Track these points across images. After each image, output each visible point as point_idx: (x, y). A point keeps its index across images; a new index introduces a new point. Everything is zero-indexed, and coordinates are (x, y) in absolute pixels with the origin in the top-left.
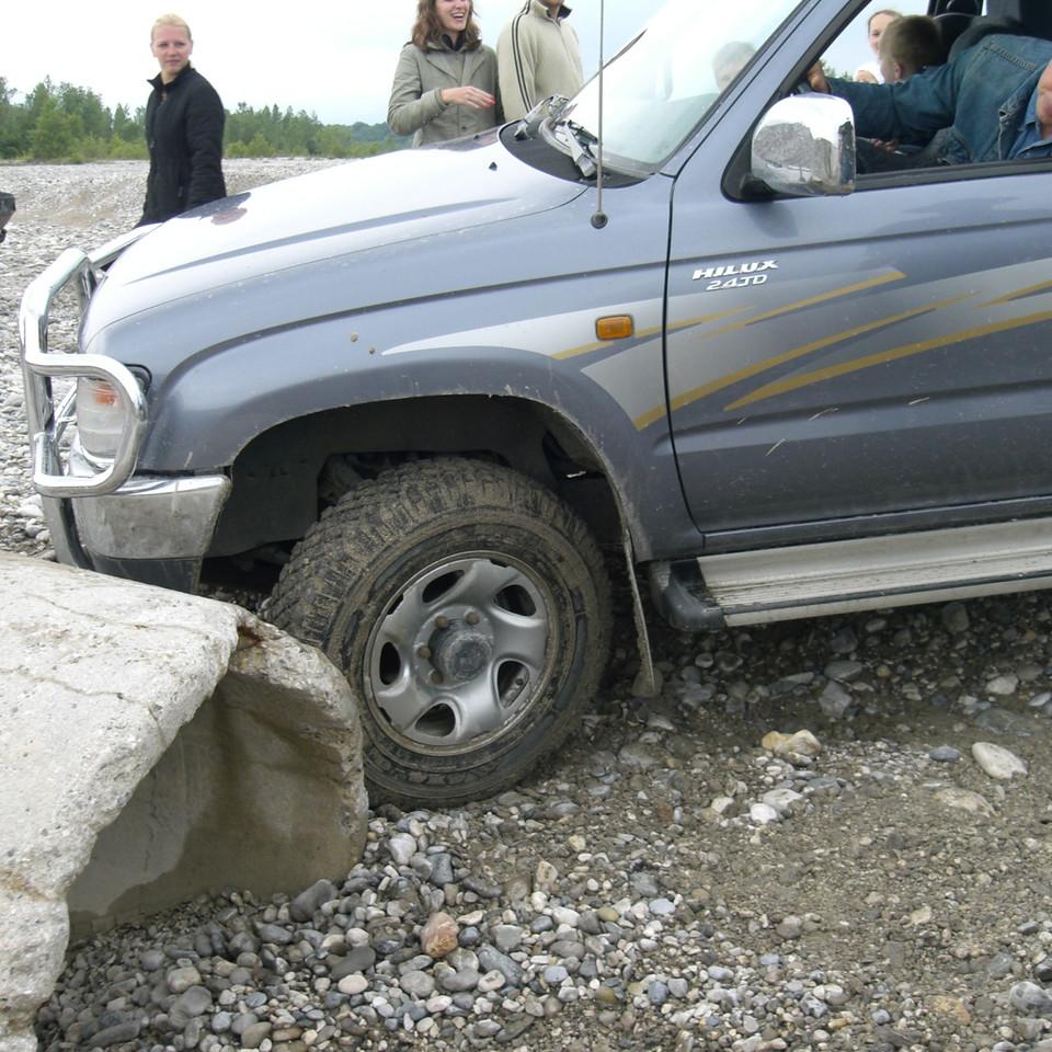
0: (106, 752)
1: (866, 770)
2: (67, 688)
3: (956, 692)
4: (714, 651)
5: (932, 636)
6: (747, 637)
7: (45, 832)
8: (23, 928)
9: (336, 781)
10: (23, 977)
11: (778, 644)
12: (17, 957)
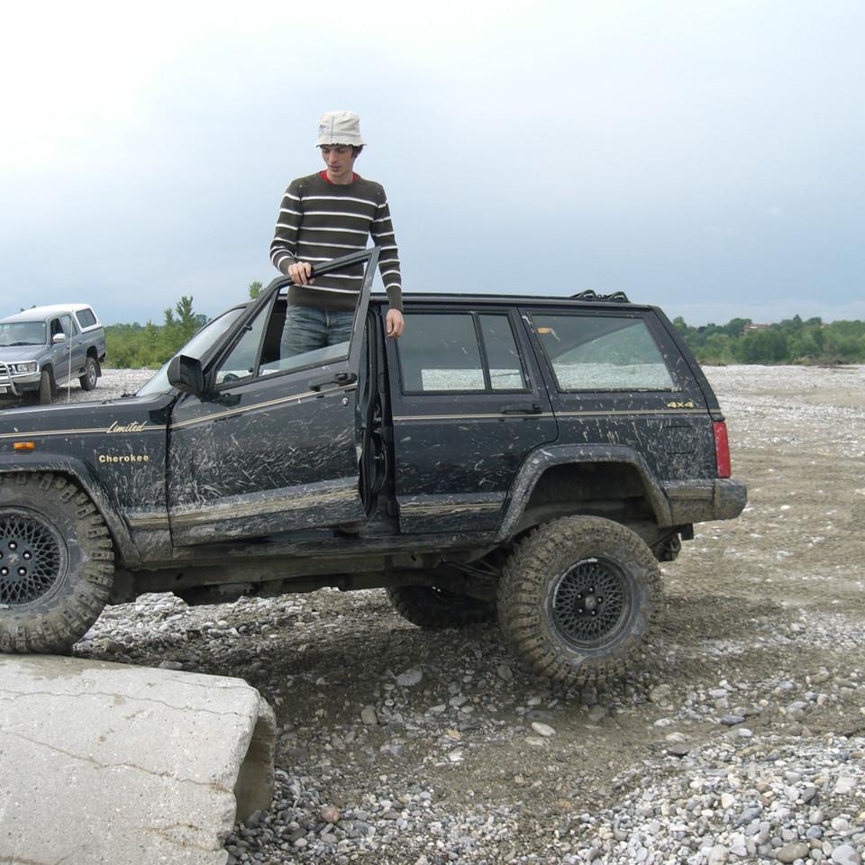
0: (239, 734)
1: (489, 739)
2: (212, 712)
3: (514, 706)
4: (392, 698)
5: (496, 682)
6: (407, 690)
7: (226, 767)
8: (225, 804)
9: (265, 761)
10: (226, 824)
11: (422, 692)
12: (225, 815)
